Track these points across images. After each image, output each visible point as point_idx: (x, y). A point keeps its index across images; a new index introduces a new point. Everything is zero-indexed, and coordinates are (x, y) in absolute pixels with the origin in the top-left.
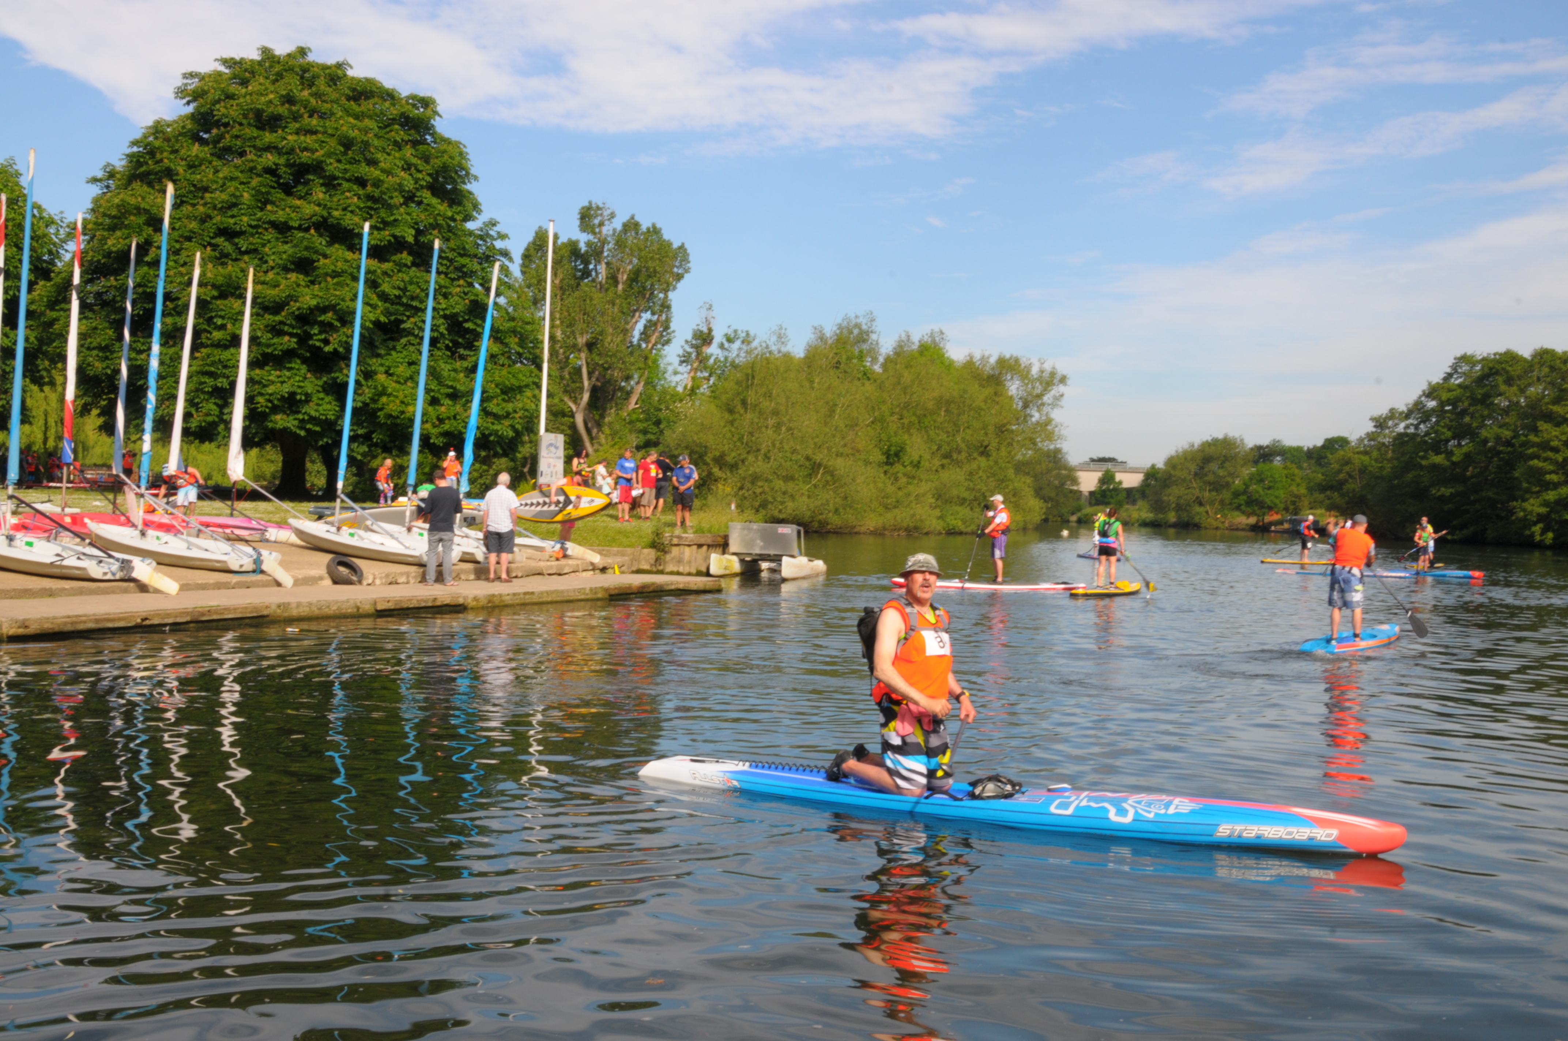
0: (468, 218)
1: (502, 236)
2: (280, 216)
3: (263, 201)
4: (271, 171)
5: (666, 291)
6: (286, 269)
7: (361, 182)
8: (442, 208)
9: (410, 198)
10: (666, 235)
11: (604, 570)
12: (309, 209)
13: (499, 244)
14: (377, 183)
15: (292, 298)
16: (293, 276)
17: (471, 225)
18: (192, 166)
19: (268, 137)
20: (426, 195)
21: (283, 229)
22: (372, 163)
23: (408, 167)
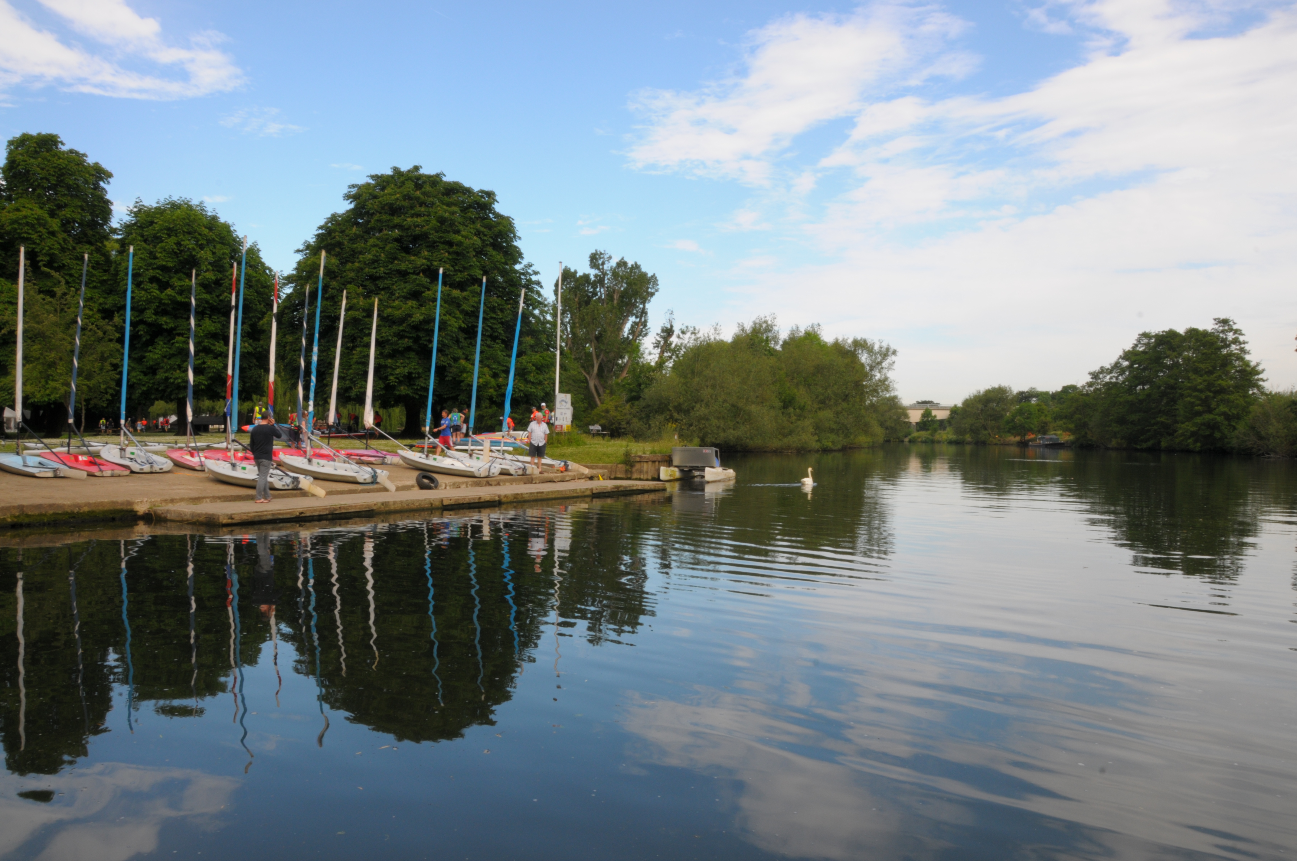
0: (516, 262)
1: (536, 273)
2: (403, 267)
3: (393, 258)
4: (397, 240)
5: (644, 303)
6: (406, 298)
7: (450, 244)
8: (499, 257)
9: (480, 252)
10: (644, 269)
11: (591, 478)
12: (420, 262)
13: (534, 278)
14: (460, 244)
15: (410, 316)
16: (410, 303)
17: (518, 267)
18: (353, 240)
19: (396, 220)
20: (490, 250)
21: (403, 274)
22: (458, 232)
23: (478, 233)
